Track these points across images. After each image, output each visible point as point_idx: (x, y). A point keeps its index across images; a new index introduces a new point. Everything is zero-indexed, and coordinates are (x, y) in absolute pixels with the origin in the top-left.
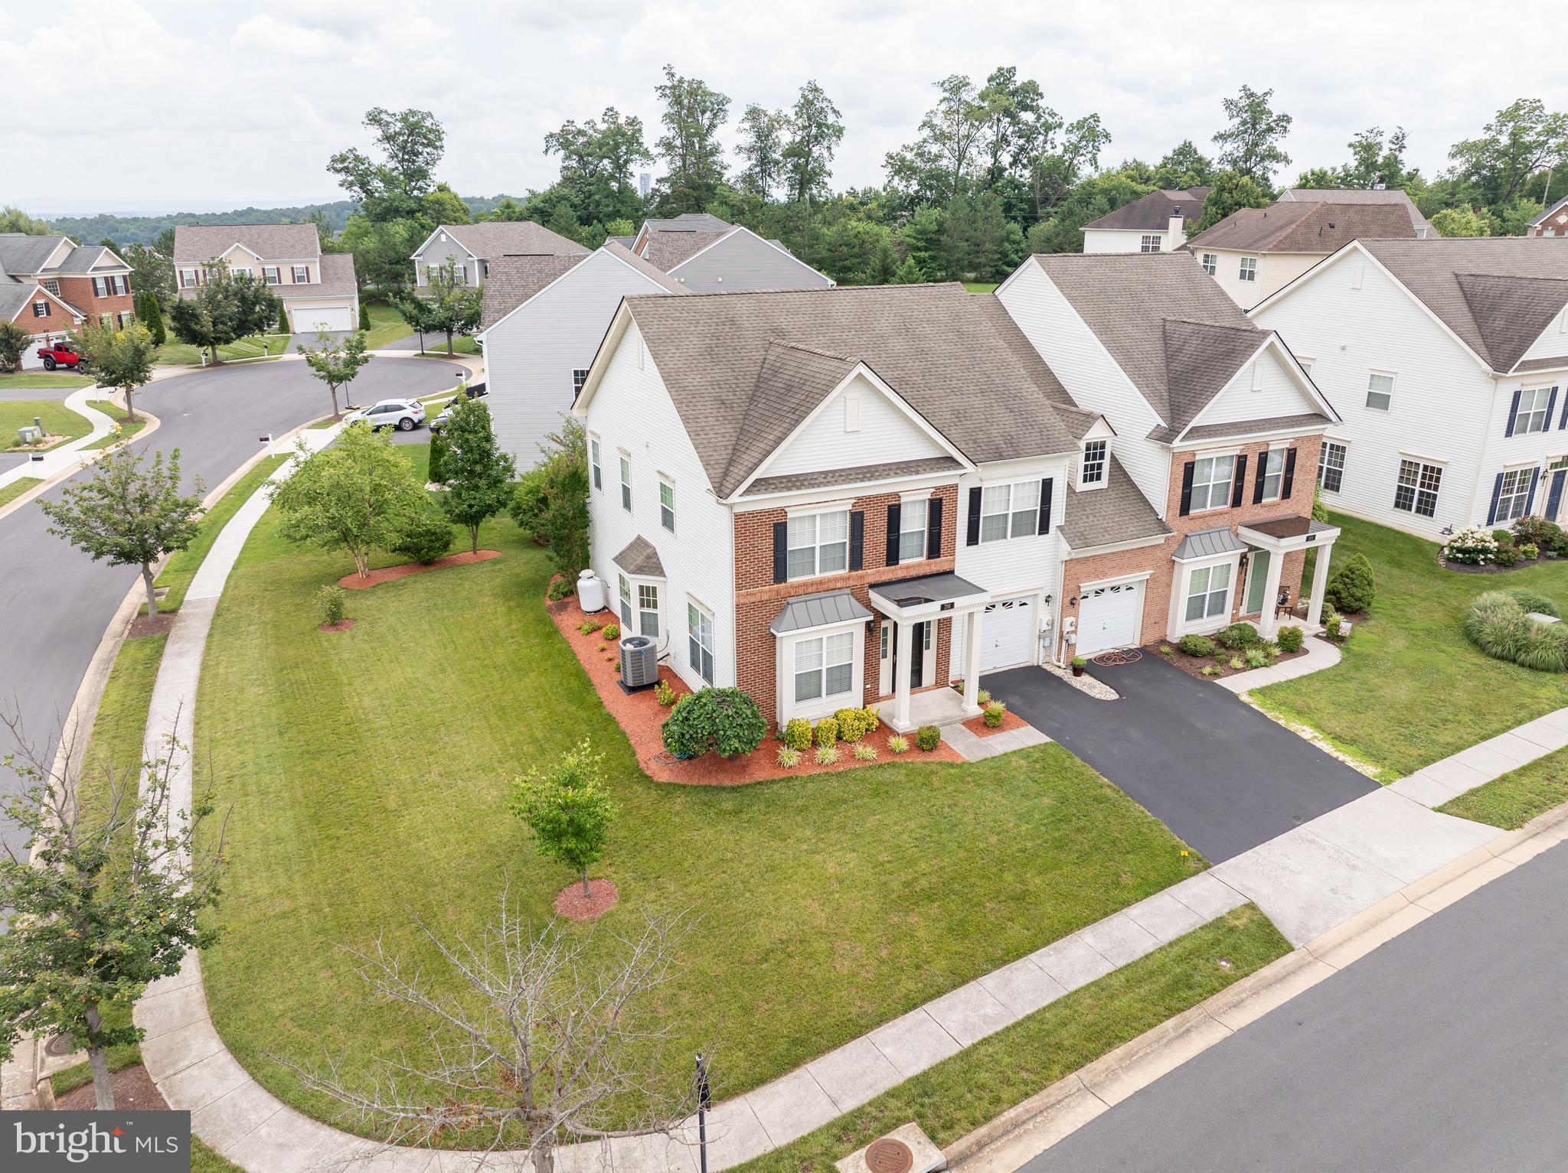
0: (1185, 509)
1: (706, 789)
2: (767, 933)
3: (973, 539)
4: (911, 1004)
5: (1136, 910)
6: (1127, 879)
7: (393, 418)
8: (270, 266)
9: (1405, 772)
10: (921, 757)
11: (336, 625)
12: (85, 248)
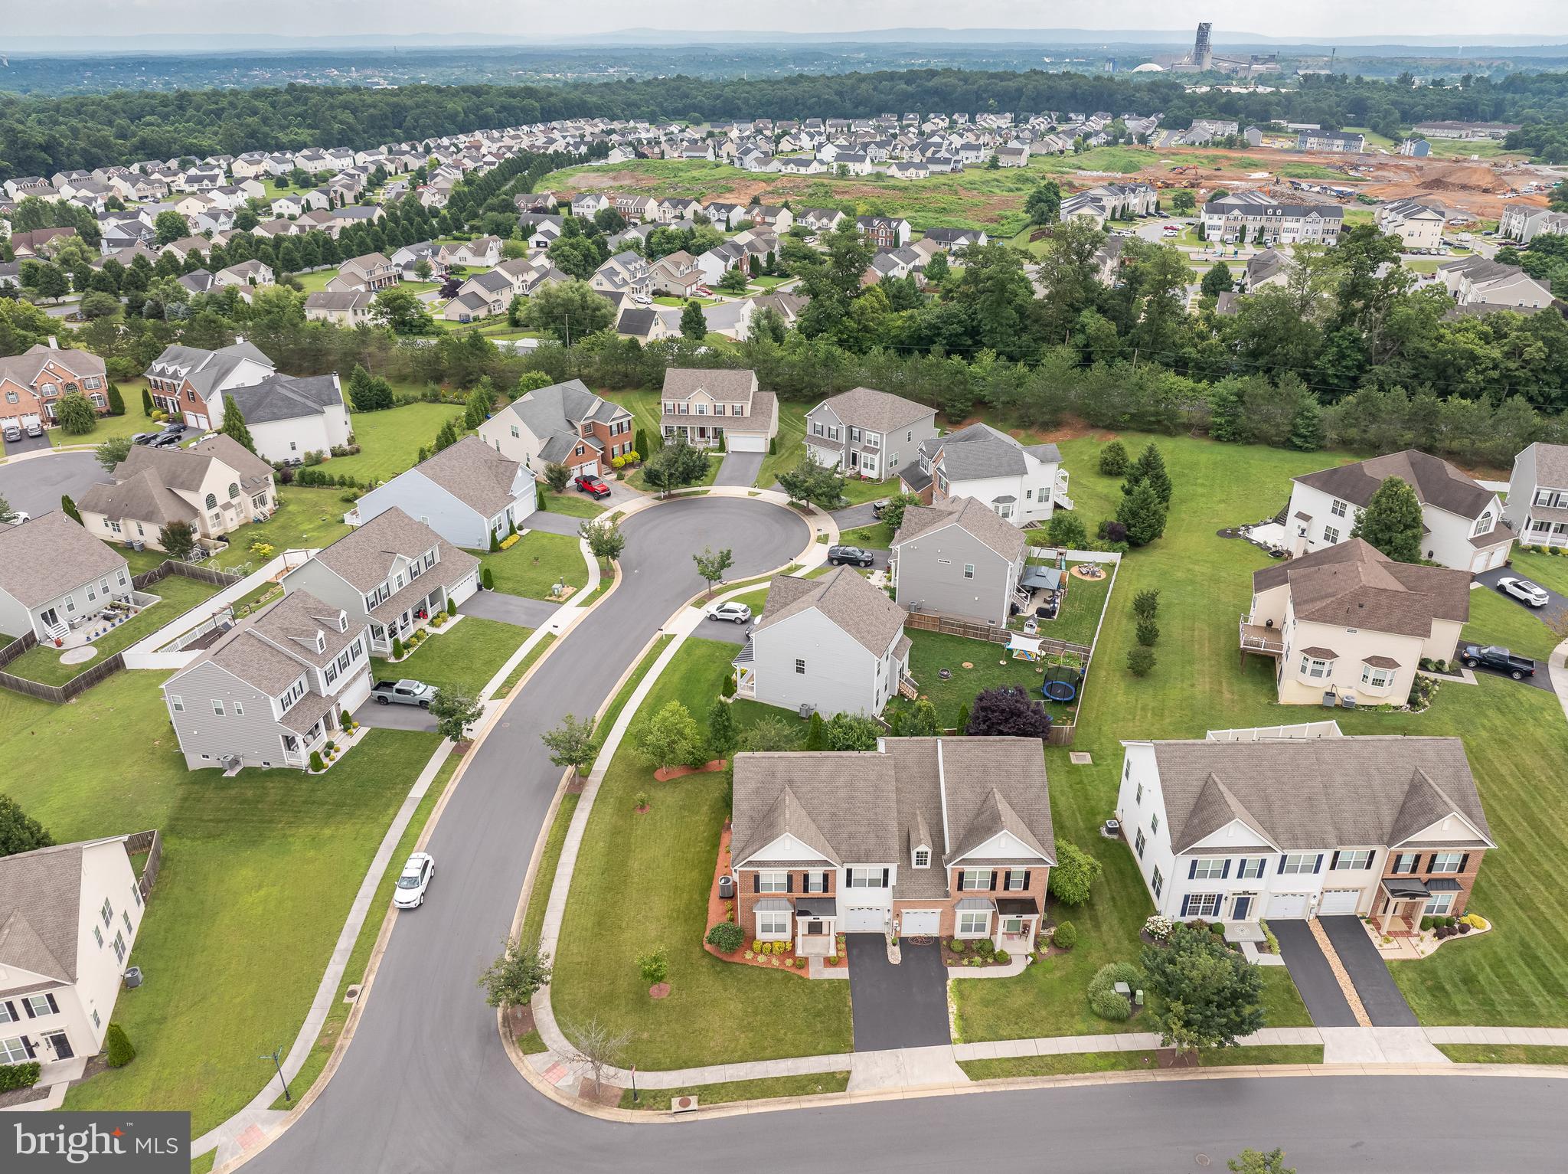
0: (960, 889)
1: (717, 958)
2: (699, 1025)
3: (847, 886)
5: (813, 1058)
7: (732, 616)
8: (719, 404)
9: (968, 1041)
10: (794, 971)
11: (642, 808)
12: (609, 405)
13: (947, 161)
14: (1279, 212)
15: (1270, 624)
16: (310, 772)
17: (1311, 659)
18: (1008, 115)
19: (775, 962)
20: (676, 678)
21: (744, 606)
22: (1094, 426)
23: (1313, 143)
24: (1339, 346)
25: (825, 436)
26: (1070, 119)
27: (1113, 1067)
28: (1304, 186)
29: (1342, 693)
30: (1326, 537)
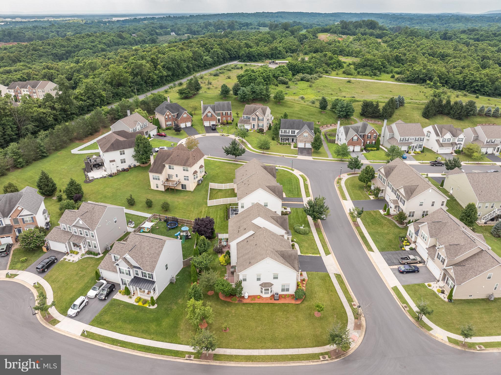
2: (329, 303)
9: (320, 254)
15: (168, 179)
20: (128, 326)
30: (122, 162)
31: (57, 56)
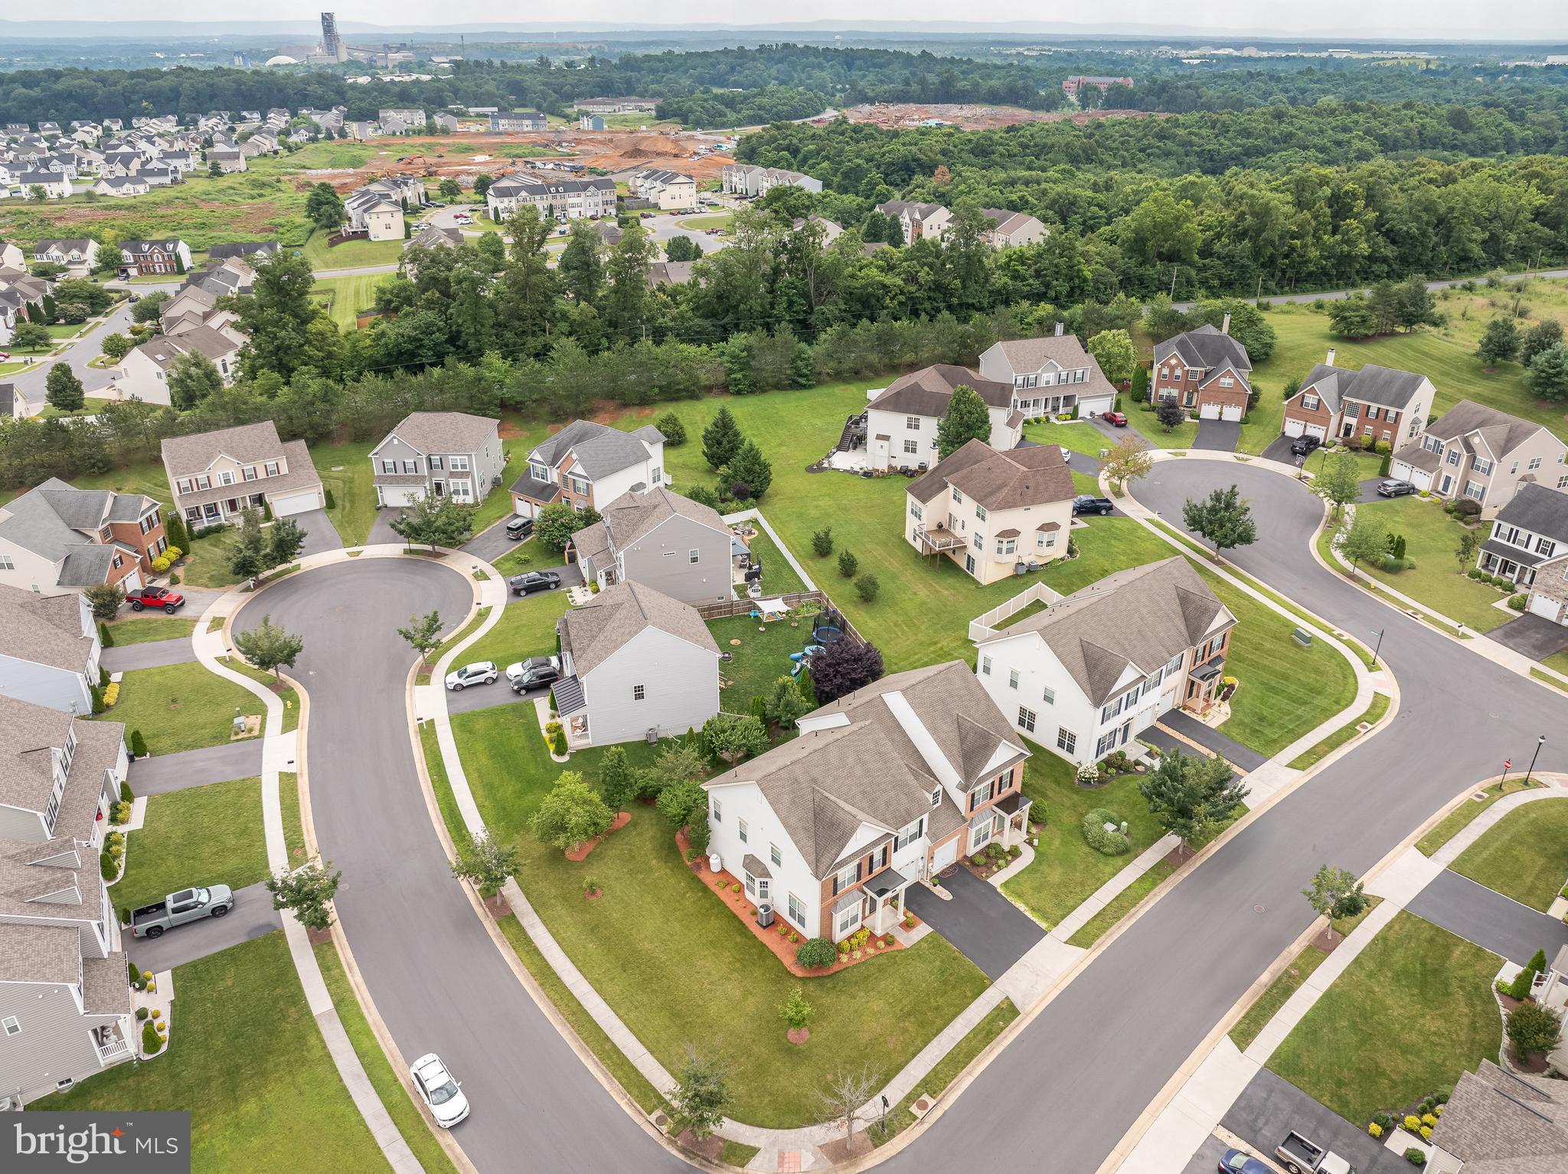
0: (972, 809)
1: (818, 977)
2: (864, 1038)
3: (896, 850)
4: (914, 1055)
5: (973, 1006)
6: (969, 994)
7: (481, 678)
8: (248, 467)
9: (1056, 924)
10: (890, 949)
11: (593, 893)
12: (126, 496)
13: (163, 172)
14: (561, 189)
15: (940, 526)
16: (147, 1057)
17: (1005, 540)
18: (170, 117)
19: (871, 951)
20: (484, 760)
21: (490, 664)
22: (625, 405)
23: (504, 124)
24: (787, 294)
25: (401, 472)
26: (245, 118)
27: (1155, 884)
28: (538, 164)
29: (1026, 560)
30: (907, 450)
31: (1211, 159)
